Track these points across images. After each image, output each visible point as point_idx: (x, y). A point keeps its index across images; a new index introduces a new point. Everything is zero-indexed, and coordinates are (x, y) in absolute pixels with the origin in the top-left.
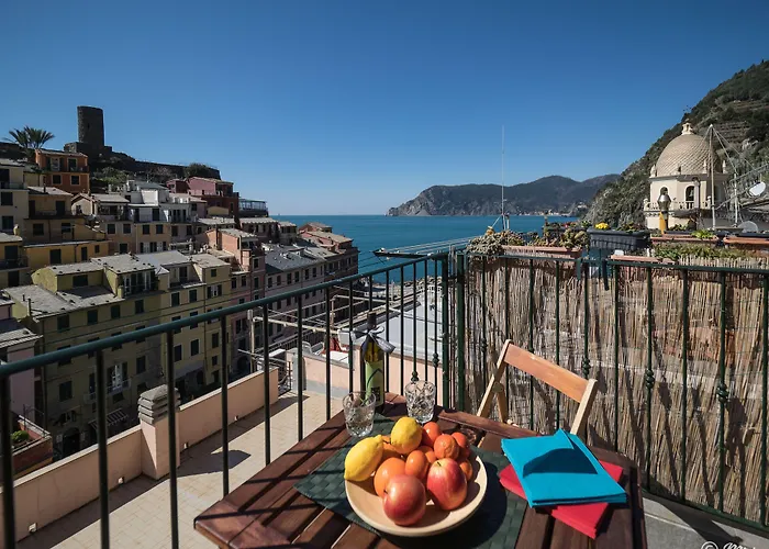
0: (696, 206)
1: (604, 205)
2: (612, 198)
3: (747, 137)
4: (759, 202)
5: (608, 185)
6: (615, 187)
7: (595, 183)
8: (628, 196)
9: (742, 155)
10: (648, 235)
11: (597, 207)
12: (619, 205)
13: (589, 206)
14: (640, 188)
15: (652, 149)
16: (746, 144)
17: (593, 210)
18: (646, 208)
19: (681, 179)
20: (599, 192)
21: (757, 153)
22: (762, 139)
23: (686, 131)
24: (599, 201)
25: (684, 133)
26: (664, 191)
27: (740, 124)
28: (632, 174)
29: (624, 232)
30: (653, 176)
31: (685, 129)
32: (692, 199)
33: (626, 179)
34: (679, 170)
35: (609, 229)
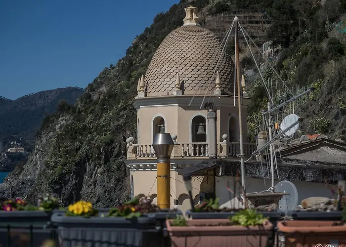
0: (210, 152)
1: (57, 148)
2: (72, 133)
3: (269, 37)
4: (295, 148)
5: (64, 108)
6: (78, 115)
7: (40, 102)
8: (99, 130)
9: (263, 68)
10: (162, 221)
11: (43, 153)
12: (84, 148)
13: (30, 149)
14: (118, 116)
15: (136, 46)
16: (267, 50)
17: (36, 157)
18: (130, 156)
19: (184, 102)
20: (48, 122)
21: (280, 67)
22: (286, 44)
23: (190, 20)
24: (48, 138)
25: (187, 23)
26: (159, 124)
27: (259, 16)
28: (104, 89)
29: (123, 219)
30: (141, 95)
31: (188, 16)
32: (203, 138)
33: (95, 97)
34: (182, 87)
35: (94, 213)
